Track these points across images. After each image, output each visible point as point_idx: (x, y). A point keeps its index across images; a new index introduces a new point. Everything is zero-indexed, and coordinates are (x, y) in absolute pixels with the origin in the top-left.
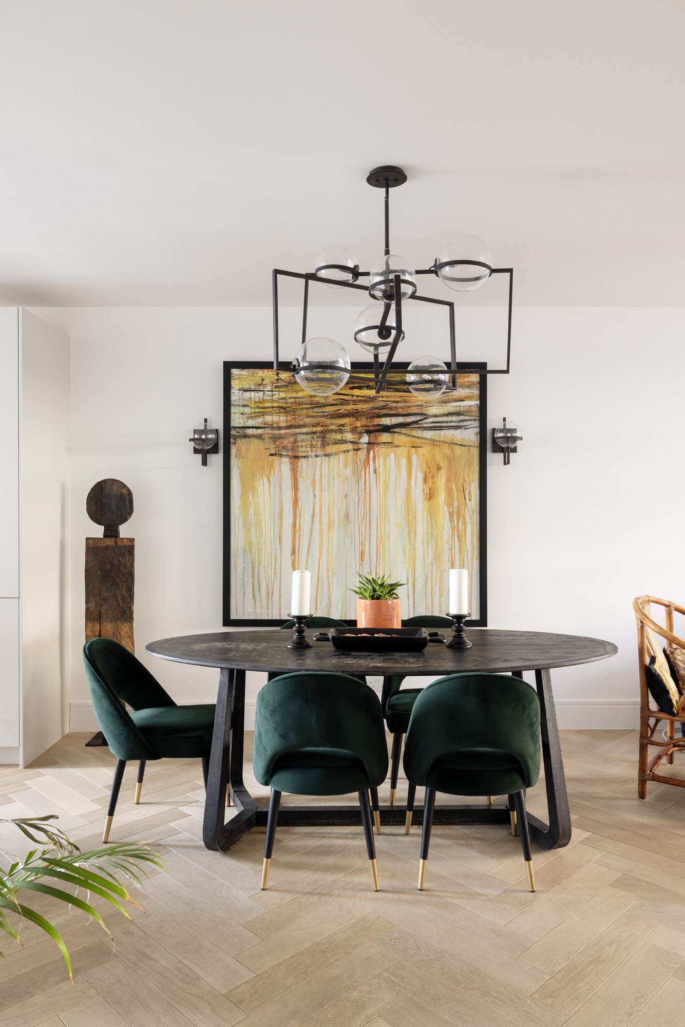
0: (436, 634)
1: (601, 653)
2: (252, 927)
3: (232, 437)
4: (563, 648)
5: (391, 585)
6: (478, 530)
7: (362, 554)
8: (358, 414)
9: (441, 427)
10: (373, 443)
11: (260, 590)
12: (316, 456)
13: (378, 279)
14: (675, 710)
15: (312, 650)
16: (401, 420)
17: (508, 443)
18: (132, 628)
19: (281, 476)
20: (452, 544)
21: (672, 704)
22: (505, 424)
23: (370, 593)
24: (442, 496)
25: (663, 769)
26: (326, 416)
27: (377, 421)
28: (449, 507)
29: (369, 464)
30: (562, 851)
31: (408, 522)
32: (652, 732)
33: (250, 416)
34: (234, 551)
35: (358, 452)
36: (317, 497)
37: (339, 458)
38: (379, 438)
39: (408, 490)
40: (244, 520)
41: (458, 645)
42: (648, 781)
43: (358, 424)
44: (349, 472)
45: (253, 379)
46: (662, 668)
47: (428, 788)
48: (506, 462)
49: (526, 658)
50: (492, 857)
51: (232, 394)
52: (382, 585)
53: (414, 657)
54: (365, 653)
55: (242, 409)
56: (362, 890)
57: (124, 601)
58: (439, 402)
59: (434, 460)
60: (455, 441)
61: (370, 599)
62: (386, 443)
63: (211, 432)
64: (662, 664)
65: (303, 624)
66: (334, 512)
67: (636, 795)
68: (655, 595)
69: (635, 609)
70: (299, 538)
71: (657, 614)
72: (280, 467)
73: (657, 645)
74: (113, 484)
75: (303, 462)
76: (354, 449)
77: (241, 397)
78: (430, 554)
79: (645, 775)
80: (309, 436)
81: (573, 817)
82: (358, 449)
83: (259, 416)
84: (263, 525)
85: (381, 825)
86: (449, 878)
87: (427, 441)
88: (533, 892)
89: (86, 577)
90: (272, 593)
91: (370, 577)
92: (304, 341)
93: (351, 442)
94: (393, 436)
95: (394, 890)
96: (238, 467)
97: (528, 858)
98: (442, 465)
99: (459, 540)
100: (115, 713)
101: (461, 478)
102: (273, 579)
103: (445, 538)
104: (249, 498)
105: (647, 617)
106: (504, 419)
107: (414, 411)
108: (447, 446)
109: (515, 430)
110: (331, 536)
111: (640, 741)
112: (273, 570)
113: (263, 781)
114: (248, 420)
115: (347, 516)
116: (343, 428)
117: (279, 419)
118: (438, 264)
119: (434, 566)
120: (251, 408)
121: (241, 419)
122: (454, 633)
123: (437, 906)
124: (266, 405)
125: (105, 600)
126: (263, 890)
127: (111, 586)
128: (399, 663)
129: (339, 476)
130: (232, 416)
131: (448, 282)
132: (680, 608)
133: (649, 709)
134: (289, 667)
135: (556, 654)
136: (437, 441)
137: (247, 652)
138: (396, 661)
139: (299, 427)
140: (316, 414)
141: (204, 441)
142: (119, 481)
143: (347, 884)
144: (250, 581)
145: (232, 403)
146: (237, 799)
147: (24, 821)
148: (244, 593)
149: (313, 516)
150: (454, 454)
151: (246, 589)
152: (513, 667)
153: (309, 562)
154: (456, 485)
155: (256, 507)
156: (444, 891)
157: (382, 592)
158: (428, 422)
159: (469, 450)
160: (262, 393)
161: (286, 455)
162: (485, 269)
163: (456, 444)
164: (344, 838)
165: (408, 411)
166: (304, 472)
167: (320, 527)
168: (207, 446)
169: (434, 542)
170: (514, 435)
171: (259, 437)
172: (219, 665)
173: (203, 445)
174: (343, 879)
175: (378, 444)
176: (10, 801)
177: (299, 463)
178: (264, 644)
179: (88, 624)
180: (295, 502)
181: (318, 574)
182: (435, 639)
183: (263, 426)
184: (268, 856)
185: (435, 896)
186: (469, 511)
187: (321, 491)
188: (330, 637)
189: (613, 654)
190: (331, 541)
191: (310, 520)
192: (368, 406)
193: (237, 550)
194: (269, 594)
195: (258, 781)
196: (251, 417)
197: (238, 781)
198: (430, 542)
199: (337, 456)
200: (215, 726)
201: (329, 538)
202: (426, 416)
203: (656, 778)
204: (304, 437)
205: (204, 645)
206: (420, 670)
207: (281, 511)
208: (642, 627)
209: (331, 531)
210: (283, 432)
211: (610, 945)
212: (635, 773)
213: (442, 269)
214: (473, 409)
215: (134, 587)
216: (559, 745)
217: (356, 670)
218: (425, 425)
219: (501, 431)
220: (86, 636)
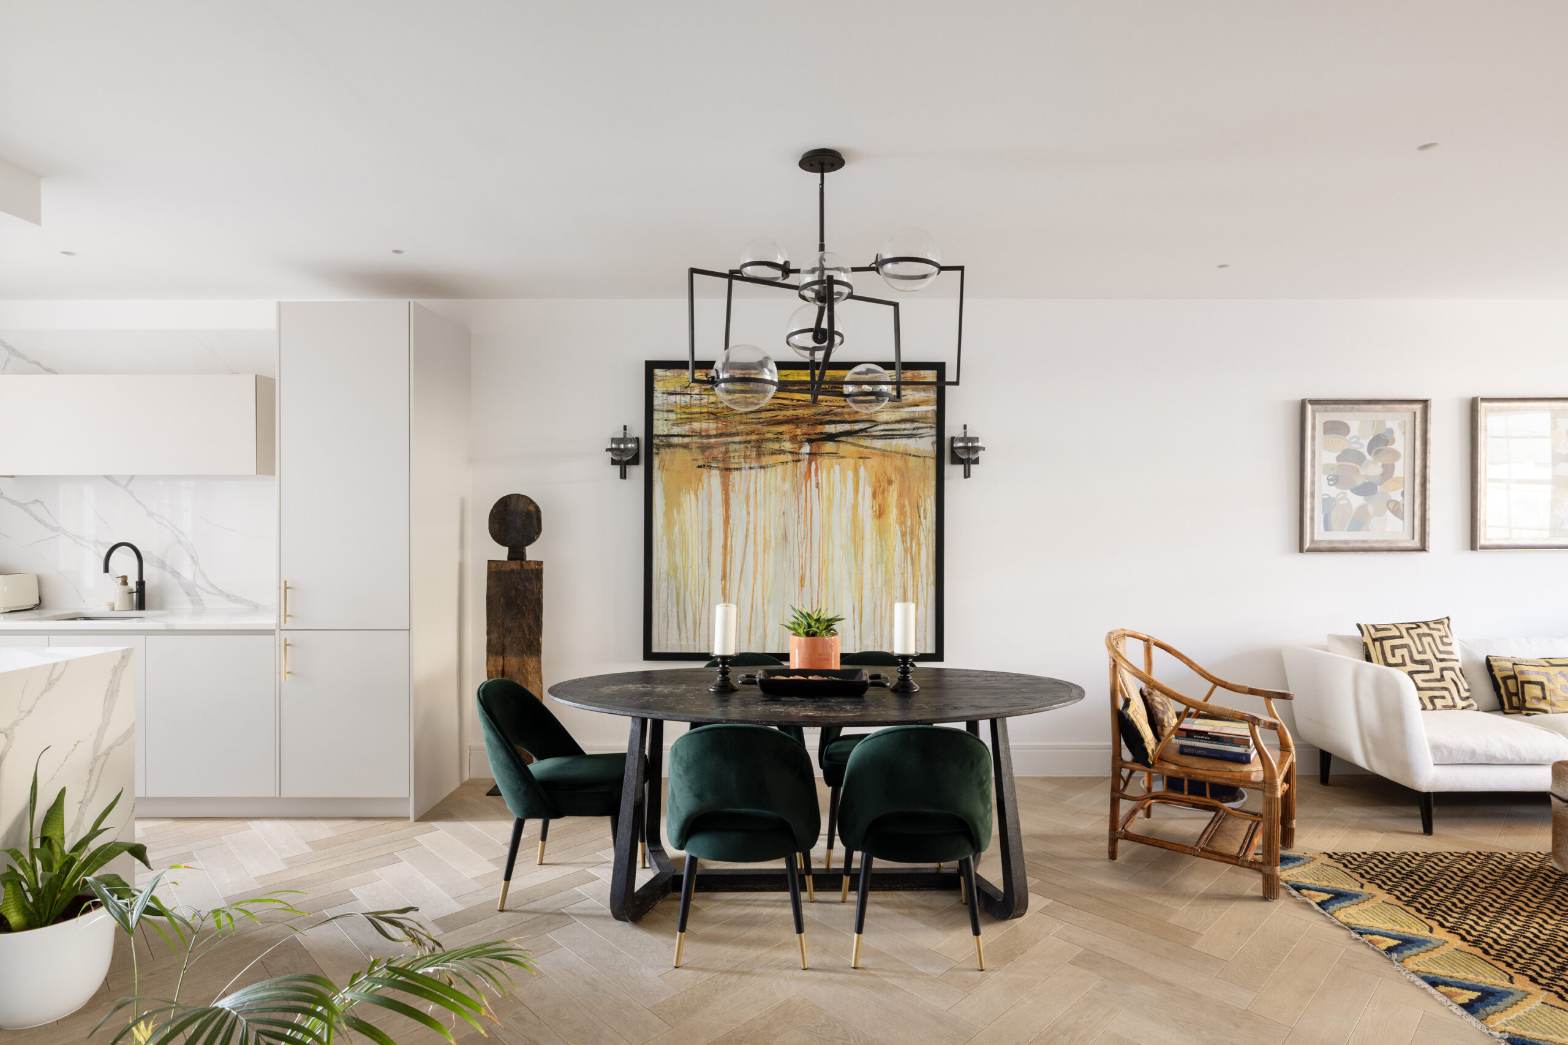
0: (878, 677)
1: (1066, 698)
2: (660, 1012)
3: (655, 446)
4: (1023, 692)
5: (829, 620)
6: (934, 552)
7: (802, 579)
8: (799, 421)
9: (893, 435)
10: (816, 454)
11: (686, 620)
12: (751, 468)
13: (809, 279)
14: (1151, 760)
15: (737, 695)
16: (846, 427)
17: (969, 454)
18: (539, 662)
19: (711, 491)
20: (904, 568)
21: (1147, 753)
22: (965, 433)
23: (804, 628)
24: (893, 513)
25: (1139, 824)
26: (762, 423)
27: (820, 429)
28: (901, 526)
29: (810, 477)
30: (1018, 921)
31: (855, 542)
32: (1126, 784)
33: (675, 422)
34: (657, 575)
35: (799, 464)
36: (752, 515)
37: (776, 470)
38: (822, 448)
39: (855, 507)
40: (668, 540)
41: (903, 689)
42: (1119, 840)
43: (799, 432)
44: (787, 486)
45: (679, 380)
46: (1138, 714)
47: (864, 854)
48: (967, 475)
49: (979, 705)
50: (938, 929)
51: (655, 398)
52: (818, 620)
53: (851, 703)
54: (796, 699)
55: (666, 415)
56: (788, 968)
57: (530, 633)
58: (891, 408)
59: (885, 472)
60: (909, 452)
61: (805, 636)
62: (830, 453)
63: (631, 440)
64: (1137, 709)
65: (727, 664)
66: (770, 531)
67: (1106, 856)
68: (1131, 628)
69: (1107, 645)
70: (731, 560)
71: (1133, 651)
72: (710, 481)
73: (1133, 687)
74: (518, 500)
75: (735, 474)
76: (793, 461)
77: (665, 401)
78: (880, 580)
79: (1116, 834)
80: (742, 446)
81: (1031, 881)
82: (799, 461)
83: (686, 423)
84: (690, 545)
85: (815, 891)
86: (888, 953)
87: (877, 452)
88: (982, 970)
89: (488, 604)
90: (700, 623)
91: (804, 611)
92: (726, 347)
93: (790, 452)
94: (838, 446)
95: (824, 968)
96: (662, 480)
97: (976, 932)
98: (894, 479)
99: (912, 564)
100: (512, 766)
101: (915, 495)
102: (700, 607)
103: (897, 560)
104: (673, 516)
105: (1120, 655)
106: (965, 427)
107: (862, 417)
108: (900, 457)
109: (977, 438)
110: (766, 558)
111: (1111, 795)
112: (701, 597)
113: (677, 846)
114: (673, 427)
115: (785, 537)
116: (781, 437)
117: (709, 426)
118: (879, 260)
119: (884, 593)
120: (677, 414)
121: (665, 425)
122: (899, 675)
123: (872, 987)
124: (694, 410)
125: (509, 630)
126: (676, 967)
127: (516, 615)
128: (834, 711)
129: (776, 491)
130: (655, 422)
131: (891, 280)
132: (1160, 642)
133: (1122, 759)
134: (707, 717)
135: (1013, 700)
136: (887, 451)
137: (663, 697)
138: (831, 709)
139: (731, 435)
140: (750, 421)
141: (623, 452)
142: (526, 497)
143: (771, 961)
144: (675, 610)
145: (655, 407)
146: (653, 860)
147: (377, 914)
148: (668, 623)
149: (747, 536)
150: (907, 466)
151: (669, 618)
152: (967, 717)
153: (742, 588)
154: (910, 502)
155: (682, 526)
156: (882, 969)
157: (818, 628)
158: (877, 430)
159: (924, 461)
160: (689, 396)
161: (716, 467)
162: (932, 266)
163: (910, 455)
164: (772, 906)
165: (855, 417)
166: (737, 487)
167: (755, 548)
168: (627, 457)
169: (884, 565)
170: (976, 444)
171: (686, 446)
172: (629, 714)
173: (621, 455)
174: (768, 955)
175: (821, 454)
176: (397, 860)
177: (731, 476)
178: (684, 687)
179: (490, 658)
180: (727, 520)
181: (752, 602)
182: (877, 681)
183: (690, 434)
184: (682, 929)
185: (870, 975)
186: (923, 530)
187: (756, 507)
188: (758, 680)
189: (1078, 700)
190: (766, 565)
191: (742, 540)
192: (810, 412)
193: (660, 574)
194: (696, 624)
195: (672, 844)
196: (676, 424)
197: (654, 840)
198: (879, 565)
199: (774, 468)
200: (625, 781)
201: (764, 562)
202: (876, 423)
203: (1129, 837)
204: (737, 446)
205: (615, 688)
206: (856, 720)
207: (710, 531)
208: (1115, 666)
209: (766, 553)
210: (712, 440)
211: (1065, 1033)
212: (1104, 828)
213: (885, 266)
214: (930, 415)
215: (542, 617)
216: (1016, 803)
217: (783, 720)
218: (875, 434)
219: (961, 440)
220: (488, 671)
